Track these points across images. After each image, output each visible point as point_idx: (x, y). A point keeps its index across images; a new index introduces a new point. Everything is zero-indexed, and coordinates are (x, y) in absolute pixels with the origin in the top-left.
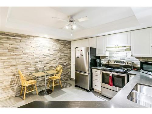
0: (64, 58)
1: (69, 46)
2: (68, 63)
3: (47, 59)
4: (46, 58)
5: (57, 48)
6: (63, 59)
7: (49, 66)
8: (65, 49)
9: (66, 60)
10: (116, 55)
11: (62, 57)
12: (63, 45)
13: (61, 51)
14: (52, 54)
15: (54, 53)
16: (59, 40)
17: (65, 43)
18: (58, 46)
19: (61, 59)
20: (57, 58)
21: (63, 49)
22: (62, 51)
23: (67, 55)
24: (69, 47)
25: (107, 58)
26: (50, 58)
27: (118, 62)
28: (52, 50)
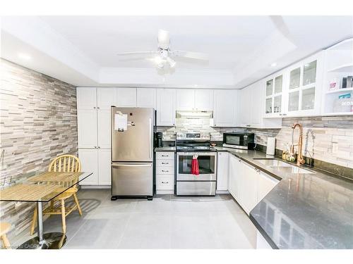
0: (63, 132)
1: (73, 99)
2: (71, 146)
3: (15, 140)
4: (12, 136)
5: (43, 103)
6: (60, 137)
7: (24, 162)
8: (64, 107)
9: (67, 138)
10: (187, 124)
11: (58, 130)
12: (58, 94)
13: (53, 111)
14: (31, 120)
15: (36, 117)
16: (48, 79)
17: (63, 89)
18: (47, 98)
19: (56, 137)
20: (47, 133)
21: (60, 106)
22: (56, 113)
23: (69, 126)
24: (74, 102)
25: (171, 129)
26: (27, 135)
27: (191, 135)
28: (31, 108)
